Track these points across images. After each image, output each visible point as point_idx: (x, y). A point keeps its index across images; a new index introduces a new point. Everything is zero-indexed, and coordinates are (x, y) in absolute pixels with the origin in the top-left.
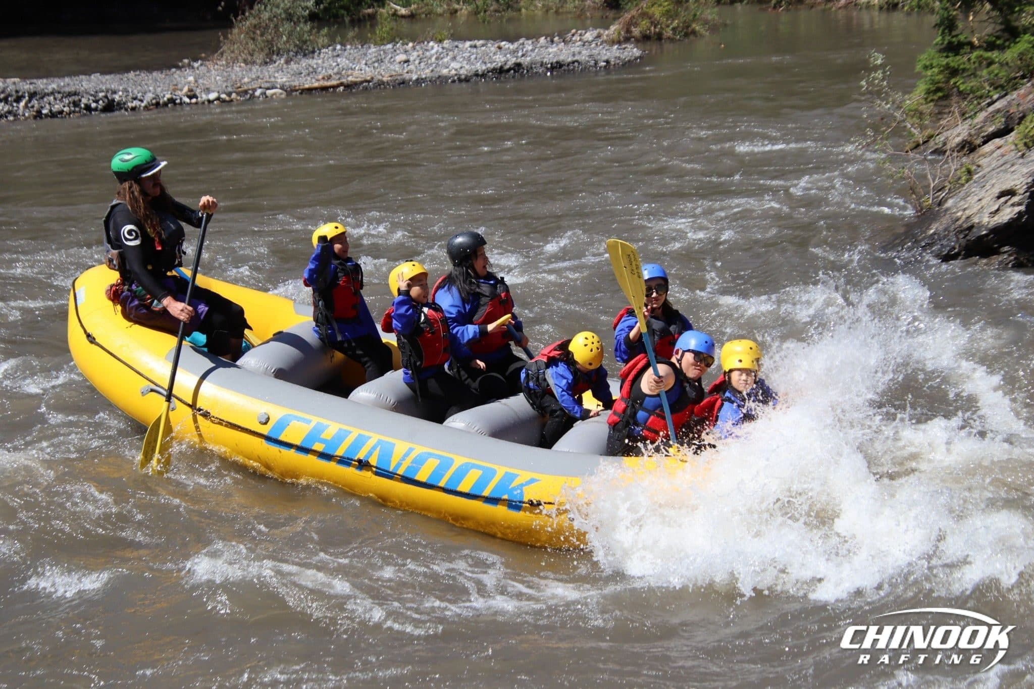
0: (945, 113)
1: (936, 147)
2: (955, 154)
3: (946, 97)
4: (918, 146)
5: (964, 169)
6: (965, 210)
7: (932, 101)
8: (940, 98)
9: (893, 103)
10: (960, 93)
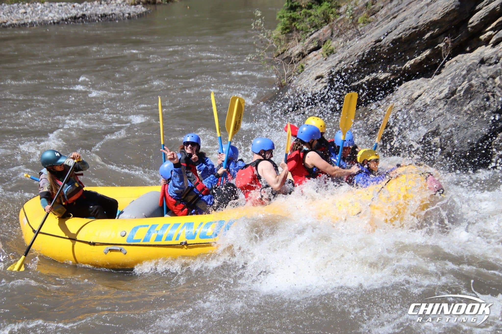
0: (290, 39)
1: (287, 55)
2: (296, 59)
3: (291, 32)
4: (279, 55)
5: (300, 66)
6: (301, 85)
7: (285, 33)
8: (288, 32)
9: (267, 34)
10: (297, 30)
